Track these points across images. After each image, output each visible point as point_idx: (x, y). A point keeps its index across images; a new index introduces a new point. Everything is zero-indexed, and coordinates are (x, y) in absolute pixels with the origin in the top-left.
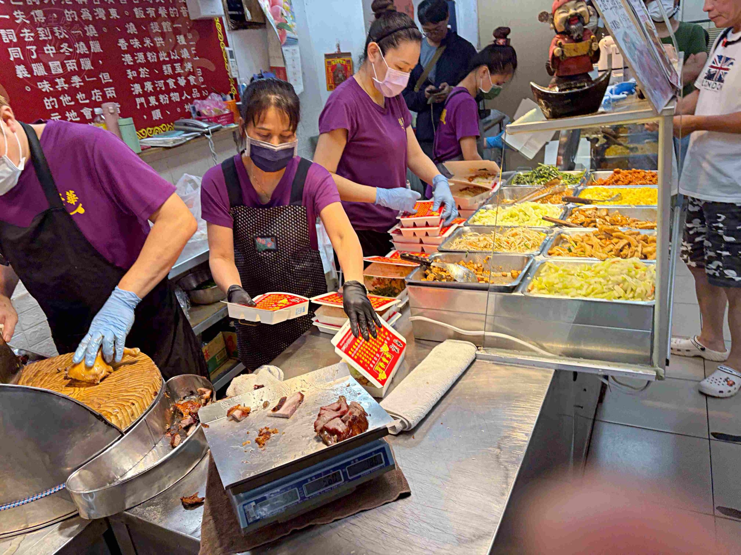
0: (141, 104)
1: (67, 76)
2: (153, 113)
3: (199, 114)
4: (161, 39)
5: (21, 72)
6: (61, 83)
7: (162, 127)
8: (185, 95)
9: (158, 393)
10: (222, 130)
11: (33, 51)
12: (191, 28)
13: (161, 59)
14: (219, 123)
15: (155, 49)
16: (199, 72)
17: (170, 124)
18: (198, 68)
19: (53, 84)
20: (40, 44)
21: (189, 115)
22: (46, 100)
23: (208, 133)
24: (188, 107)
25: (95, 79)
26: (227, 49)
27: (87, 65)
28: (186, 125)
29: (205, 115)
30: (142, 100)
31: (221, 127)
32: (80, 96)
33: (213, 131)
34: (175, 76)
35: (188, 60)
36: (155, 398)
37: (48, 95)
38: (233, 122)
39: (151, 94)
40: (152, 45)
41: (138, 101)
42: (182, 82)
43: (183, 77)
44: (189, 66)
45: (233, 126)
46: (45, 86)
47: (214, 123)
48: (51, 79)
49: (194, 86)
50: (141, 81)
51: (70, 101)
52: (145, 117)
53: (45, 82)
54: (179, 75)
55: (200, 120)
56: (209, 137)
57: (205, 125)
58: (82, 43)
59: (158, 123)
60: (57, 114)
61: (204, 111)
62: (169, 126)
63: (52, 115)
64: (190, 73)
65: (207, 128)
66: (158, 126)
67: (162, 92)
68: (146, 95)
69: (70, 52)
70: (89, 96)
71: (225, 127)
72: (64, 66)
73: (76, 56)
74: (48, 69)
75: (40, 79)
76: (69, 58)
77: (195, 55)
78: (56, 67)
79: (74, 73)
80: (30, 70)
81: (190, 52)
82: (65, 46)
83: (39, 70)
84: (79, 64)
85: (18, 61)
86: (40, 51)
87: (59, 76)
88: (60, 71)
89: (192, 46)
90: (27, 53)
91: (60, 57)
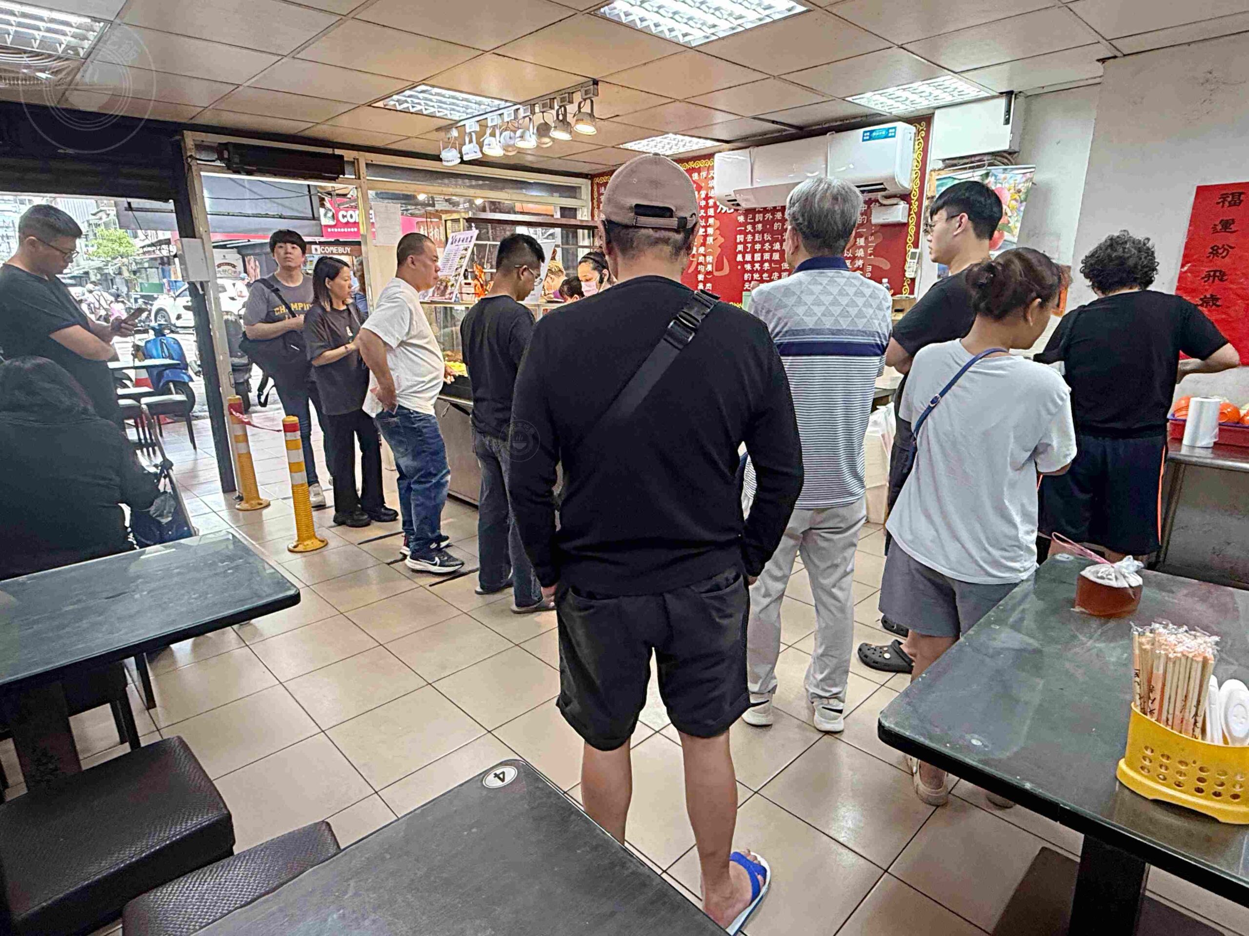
1: (762, 262)
5: (739, 258)
6: (757, 266)
11: (749, 247)
12: (876, 232)
16: (870, 268)
19: (753, 266)
20: (754, 242)
22: (746, 274)
25: (778, 265)
26: (913, 250)
27: (776, 256)
32: (765, 275)
35: (861, 258)
37: (748, 272)
44: (860, 263)
46: (748, 267)
48: (752, 263)
51: (758, 277)
53: (749, 265)
60: (748, 283)
63: (746, 283)
69: (769, 249)
70: (770, 276)
72: (762, 257)
73: (772, 251)
74: (753, 257)
75: (747, 262)
76: (767, 252)
77: (870, 255)
78: (757, 257)
79: (766, 261)
80: (744, 257)
81: (866, 252)
82: (767, 244)
83: (748, 257)
84: (771, 256)
85: (740, 252)
86: (753, 247)
87: (758, 262)
88: (759, 259)
89: (871, 247)
90: (745, 248)
91: (762, 251)
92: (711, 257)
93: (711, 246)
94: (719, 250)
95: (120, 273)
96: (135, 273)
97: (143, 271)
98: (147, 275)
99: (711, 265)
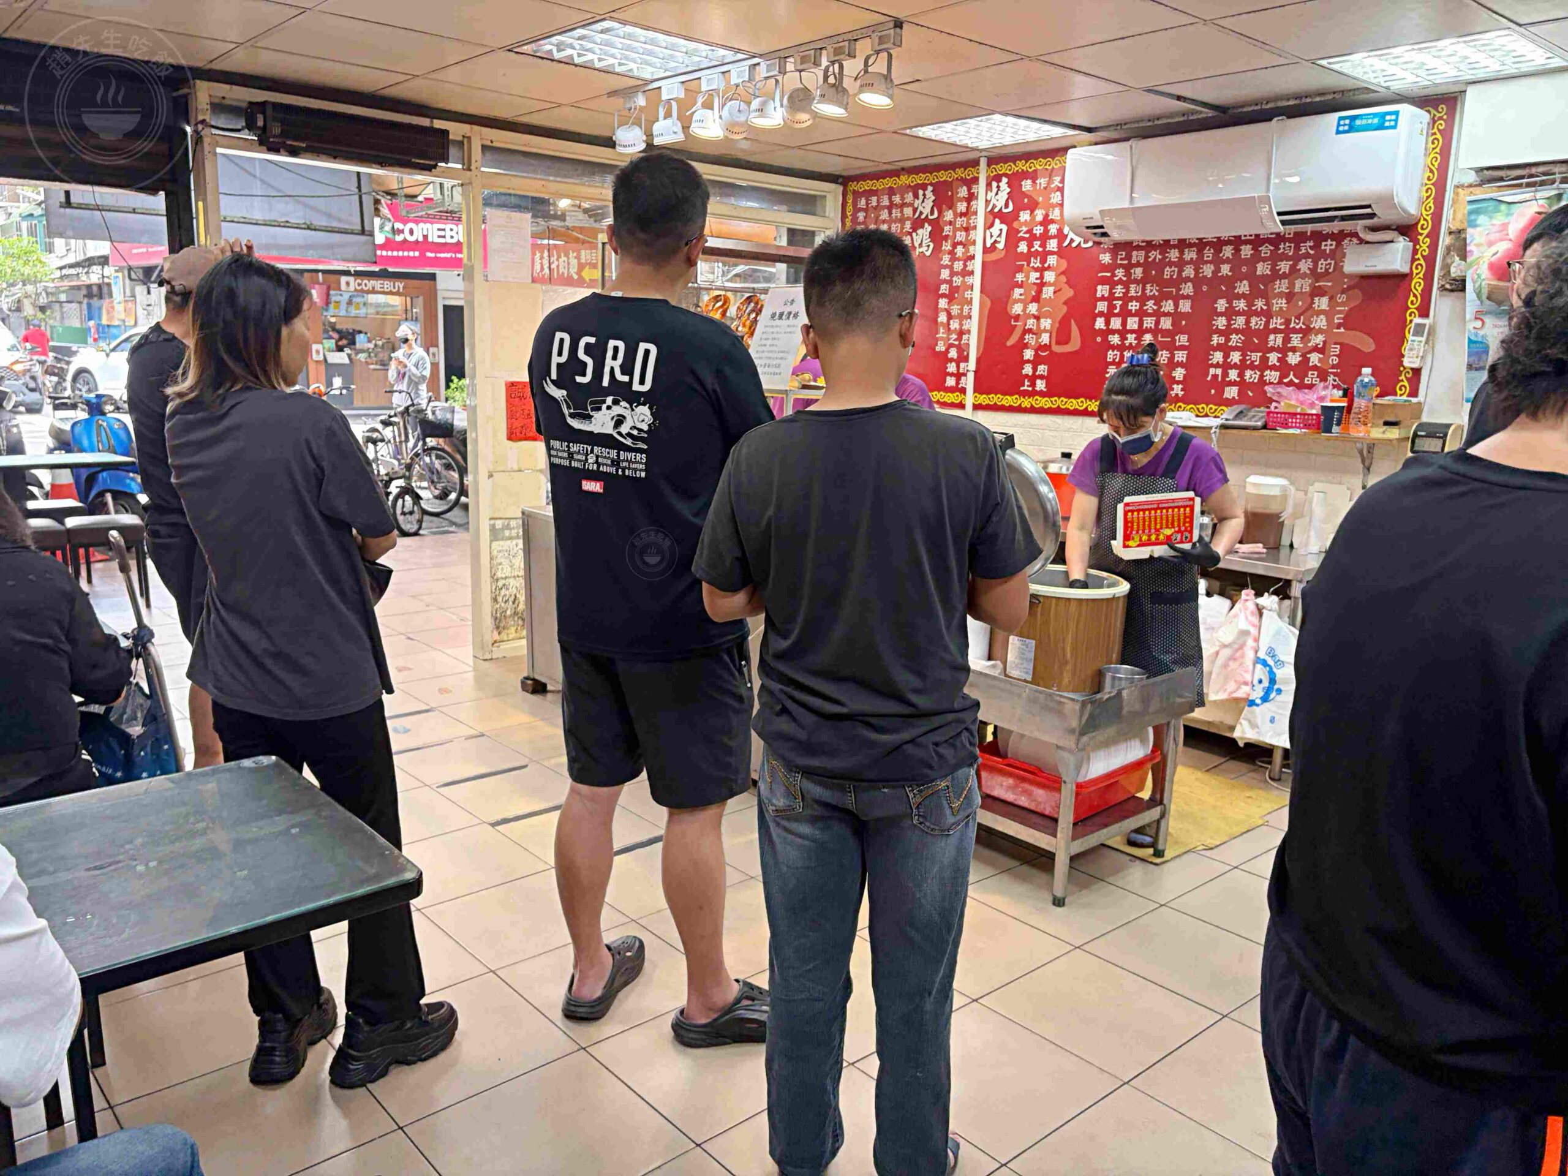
0: (1215, 376)
1: (1140, 332)
2: (1227, 389)
4: (1284, 301)
5: (1100, 323)
6: (1131, 339)
8: (1291, 376)
11: (1118, 305)
12: (1349, 288)
13: (1271, 327)
15: (1268, 314)
16: (1336, 350)
18: (1336, 343)
19: (1123, 338)
20: (1126, 299)
22: (1110, 352)
25: (1169, 339)
26: (1418, 320)
27: (1166, 324)
30: (1219, 371)
34: (1284, 350)
35: (1320, 331)
37: (1113, 348)
39: (1235, 366)
40: (1265, 308)
41: (1212, 371)
42: (1293, 359)
43: (1298, 354)
44: (1318, 340)
46: (1115, 339)
48: (1123, 333)
49: (1315, 368)
50: (1226, 350)
52: (1213, 391)
53: (1117, 336)
54: (1294, 350)
58: (1170, 302)
59: (1228, 403)
64: (1315, 349)
67: (1252, 367)
68: (1226, 366)
69: (1154, 310)
72: (1141, 323)
73: (1158, 314)
74: (1124, 323)
75: (1113, 332)
76: (1150, 315)
77: (1339, 326)
78: (1132, 323)
79: (1148, 331)
80: (1107, 323)
81: (1330, 320)
82: (1150, 303)
83: (1116, 323)
84: (1157, 323)
85: (1101, 314)
86: (1124, 306)
87: (1132, 332)
88: (1136, 327)
89: (1340, 312)
90: (1111, 307)
91: (1141, 314)
92: (1049, 321)
93: (1049, 302)
94: (1065, 309)
95: (19, 310)
96: (43, 309)
97: (57, 306)
98: (62, 313)
99: (1048, 335)
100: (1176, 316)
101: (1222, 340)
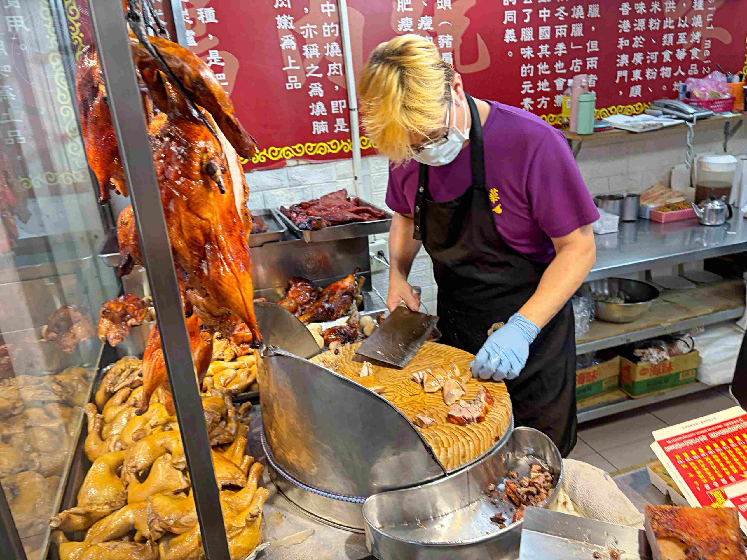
0: (622, 78)
1: (552, 42)
2: (632, 88)
3: (689, 95)
4: (673, 3)
5: (510, 36)
6: (544, 50)
7: (636, 106)
8: (680, 70)
9: (501, 438)
10: (712, 118)
11: (528, 14)
13: (665, 27)
14: (711, 109)
15: (661, 16)
16: (708, 44)
17: (647, 104)
18: (708, 39)
19: (536, 50)
20: (537, 7)
21: (675, 96)
22: (524, 67)
23: (691, 121)
24: (677, 86)
25: (580, 47)
27: (577, 30)
28: (667, 106)
29: (696, 98)
30: (625, 73)
31: (712, 115)
32: (559, 65)
33: (699, 119)
34: (674, 48)
35: (698, 29)
36: (494, 444)
37: (526, 62)
38: (731, 111)
39: (638, 67)
40: (659, 10)
41: (620, 74)
42: (681, 55)
43: (684, 50)
44: (696, 36)
45: (730, 115)
46: (527, 52)
47: (704, 109)
48: (536, 45)
49: (695, 61)
50: (630, 51)
51: (547, 70)
52: (621, 93)
53: (529, 48)
54: (681, 47)
55: (687, 102)
56: (690, 125)
57: (691, 110)
58: (580, 7)
59: (634, 101)
60: (529, 82)
61: (697, 93)
62: (645, 105)
63: (525, 83)
64: (695, 45)
65: (692, 114)
66: (632, 105)
67: (652, 66)
68: (631, 67)
69: (565, 17)
70: (567, 66)
71: (718, 115)
72: (553, 31)
73: (569, 21)
74: (536, 34)
75: (525, 44)
76: (561, 23)
77: (710, 24)
78: (544, 32)
79: (561, 39)
80: (518, 35)
81: (704, 19)
82: (561, 9)
83: (527, 34)
84: (569, 30)
85: (510, 25)
86: (535, 15)
87: (544, 42)
88: (548, 37)
89: (710, 12)
90: (521, 16)
91: (553, 22)
92: (449, 37)
93: (445, 13)
94: (467, 21)
99: (450, 54)
100: (586, 22)
101: (627, 43)
